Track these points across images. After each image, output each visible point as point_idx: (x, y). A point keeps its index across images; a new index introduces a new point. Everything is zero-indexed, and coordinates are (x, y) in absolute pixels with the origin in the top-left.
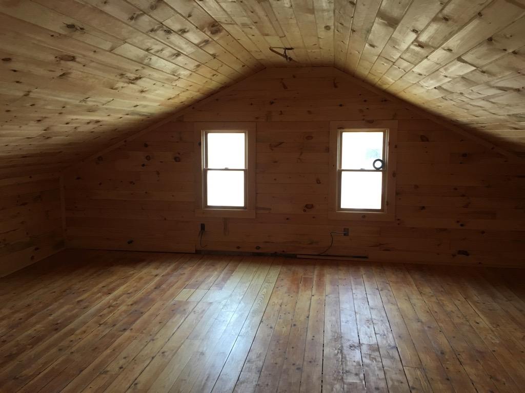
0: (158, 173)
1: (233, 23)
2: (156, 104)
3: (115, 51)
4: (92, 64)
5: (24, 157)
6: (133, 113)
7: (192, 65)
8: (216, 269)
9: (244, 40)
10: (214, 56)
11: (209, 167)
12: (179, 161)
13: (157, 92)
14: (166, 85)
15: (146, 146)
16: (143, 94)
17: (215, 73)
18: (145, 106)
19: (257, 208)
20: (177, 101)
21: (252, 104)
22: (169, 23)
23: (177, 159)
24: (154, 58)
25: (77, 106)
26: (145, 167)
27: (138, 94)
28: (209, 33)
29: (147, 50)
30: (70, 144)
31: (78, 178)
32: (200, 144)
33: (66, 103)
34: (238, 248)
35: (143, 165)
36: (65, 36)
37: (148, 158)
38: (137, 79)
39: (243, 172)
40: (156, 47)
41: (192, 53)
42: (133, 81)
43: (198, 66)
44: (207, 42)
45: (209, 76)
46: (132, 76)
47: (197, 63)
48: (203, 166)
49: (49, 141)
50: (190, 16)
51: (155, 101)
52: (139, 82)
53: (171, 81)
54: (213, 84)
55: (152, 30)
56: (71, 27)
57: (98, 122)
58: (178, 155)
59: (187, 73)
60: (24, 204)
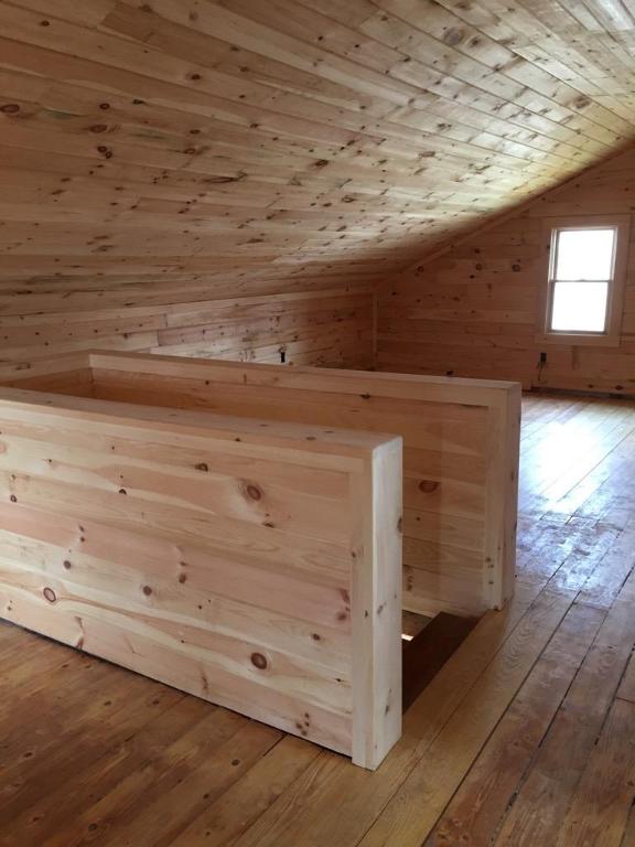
0: (490, 286)
1: (604, 94)
2: (498, 197)
3: (472, 142)
4: (448, 158)
5: (353, 263)
6: (470, 209)
7: (549, 145)
8: (558, 407)
9: (618, 109)
10: (578, 132)
11: (558, 278)
12: (519, 270)
13: (504, 181)
14: (515, 172)
15: (477, 251)
16: (487, 185)
17: (577, 150)
18: (485, 200)
19: (622, 334)
20: (524, 192)
21: (627, 189)
22: (530, 107)
23: (515, 268)
24: (508, 143)
25: (419, 203)
26: (474, 279)
27: (482, 186)
28: (574, 108)
29: (503, 136)
30: (396, 249)
31: (394, 294)
32: (549, 247)
33: (410, 201)
34: (591, 386)
35: (472, 277)
36: (435, 134)
37: (478, 267)
38: (485, 168)
39: (606, 284)
40: (512, 132)
41: (552, 132)
42: (479, 171)
43: (557, 146)
44: (570, 117)
45: (570, 155)
46: (480, 165)
47: (555, 143)
48: (551, 277)
49: (380, 245)
50: (554, 95)
51: (498, 192)
52: (487, 171)
53: (520, 166)
54: (574, 165)
55: (513, 116)
56: (441, 126)
57: (431, 221)
58: (517, 263)
59: (543, 154)
60: (340, 320)
